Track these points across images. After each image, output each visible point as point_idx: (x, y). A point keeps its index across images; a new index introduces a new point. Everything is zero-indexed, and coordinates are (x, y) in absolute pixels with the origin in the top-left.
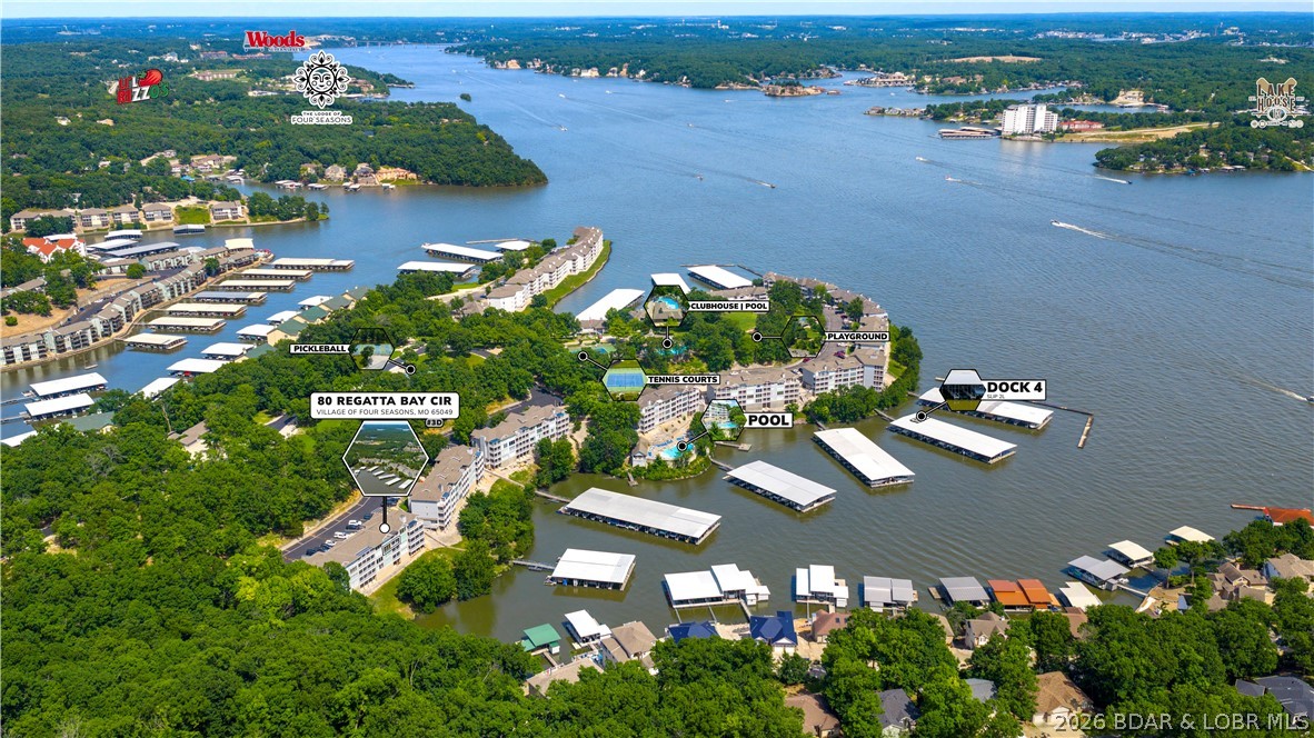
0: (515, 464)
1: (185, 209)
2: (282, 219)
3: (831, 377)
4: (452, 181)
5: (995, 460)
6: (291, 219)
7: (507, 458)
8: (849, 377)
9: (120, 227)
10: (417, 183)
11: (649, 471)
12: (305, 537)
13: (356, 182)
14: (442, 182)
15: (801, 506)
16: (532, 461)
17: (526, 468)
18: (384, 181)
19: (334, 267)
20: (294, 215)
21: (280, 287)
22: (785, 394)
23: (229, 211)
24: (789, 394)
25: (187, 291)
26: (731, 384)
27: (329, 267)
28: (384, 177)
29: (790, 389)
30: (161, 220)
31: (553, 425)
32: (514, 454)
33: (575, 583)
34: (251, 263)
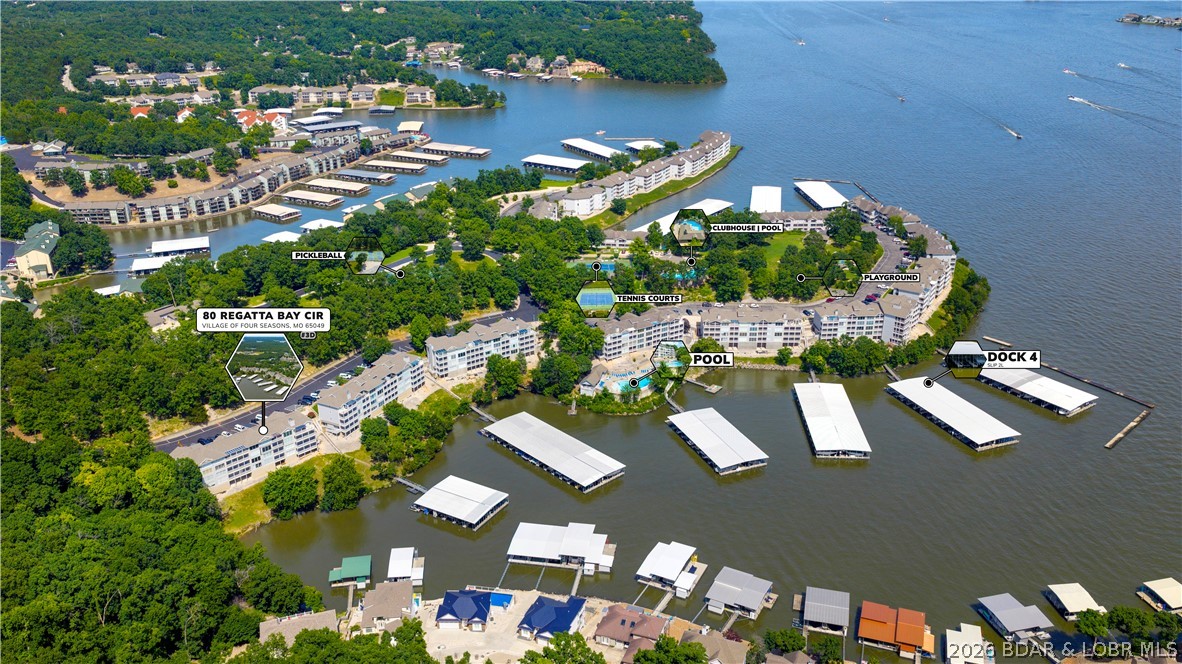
0: (465, 375)
1: (386, 91)
2: (462, 106)
3: (842, 323)
4: (636, 77)
5: (985, 448)
6: (470, 105)
7: (455, 369)
8: (865, 326)
9: (330, 104)
10: (604, 76)
11: (594, 401)
12: (209, 424)
13: (551, 73)
14: (627, 77)
15: (719, 468)
16: (483, 376)
17: (474, 381)
18: (575, 74)
19: (471, 154)
20: (473, 102)
21: (412, 170)
22: (784, 336)
23: (419, 95)
24: (789, 336)
25: (335, 167)
26: (721, 319)
27: (467, 154)
28: (577, 69)
29: (789, 331)
30: (365, 101)
31: (515, 341)
32: (465, 366)
33: (435, 515)
34: (406, 144)
